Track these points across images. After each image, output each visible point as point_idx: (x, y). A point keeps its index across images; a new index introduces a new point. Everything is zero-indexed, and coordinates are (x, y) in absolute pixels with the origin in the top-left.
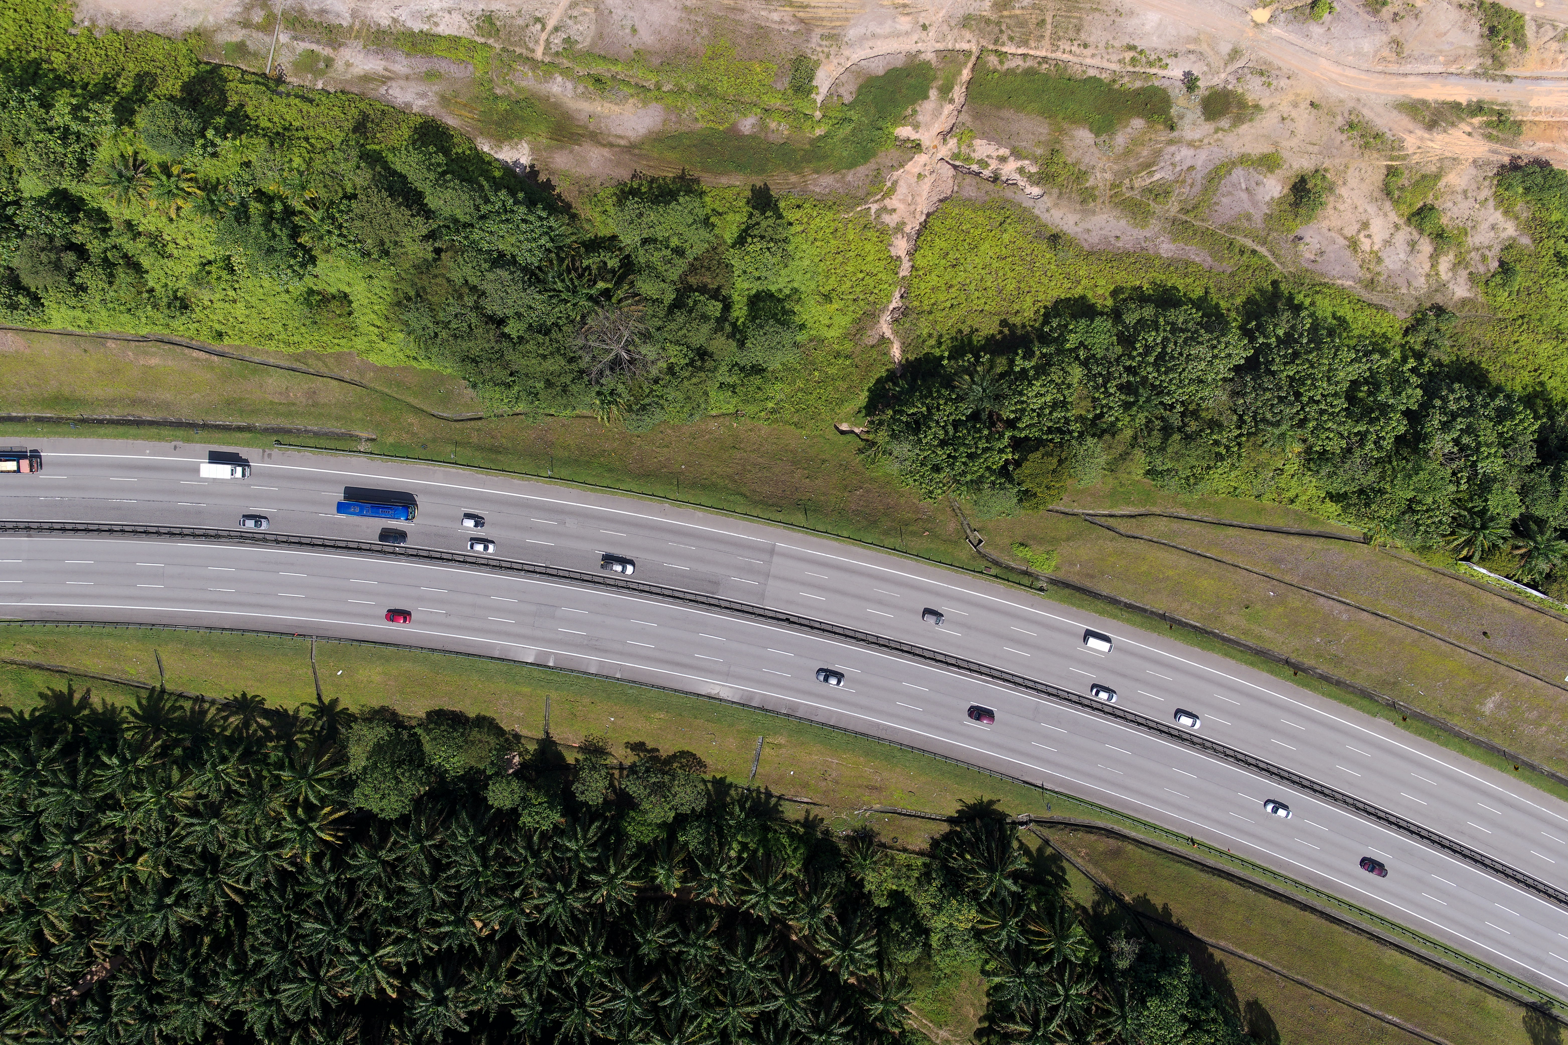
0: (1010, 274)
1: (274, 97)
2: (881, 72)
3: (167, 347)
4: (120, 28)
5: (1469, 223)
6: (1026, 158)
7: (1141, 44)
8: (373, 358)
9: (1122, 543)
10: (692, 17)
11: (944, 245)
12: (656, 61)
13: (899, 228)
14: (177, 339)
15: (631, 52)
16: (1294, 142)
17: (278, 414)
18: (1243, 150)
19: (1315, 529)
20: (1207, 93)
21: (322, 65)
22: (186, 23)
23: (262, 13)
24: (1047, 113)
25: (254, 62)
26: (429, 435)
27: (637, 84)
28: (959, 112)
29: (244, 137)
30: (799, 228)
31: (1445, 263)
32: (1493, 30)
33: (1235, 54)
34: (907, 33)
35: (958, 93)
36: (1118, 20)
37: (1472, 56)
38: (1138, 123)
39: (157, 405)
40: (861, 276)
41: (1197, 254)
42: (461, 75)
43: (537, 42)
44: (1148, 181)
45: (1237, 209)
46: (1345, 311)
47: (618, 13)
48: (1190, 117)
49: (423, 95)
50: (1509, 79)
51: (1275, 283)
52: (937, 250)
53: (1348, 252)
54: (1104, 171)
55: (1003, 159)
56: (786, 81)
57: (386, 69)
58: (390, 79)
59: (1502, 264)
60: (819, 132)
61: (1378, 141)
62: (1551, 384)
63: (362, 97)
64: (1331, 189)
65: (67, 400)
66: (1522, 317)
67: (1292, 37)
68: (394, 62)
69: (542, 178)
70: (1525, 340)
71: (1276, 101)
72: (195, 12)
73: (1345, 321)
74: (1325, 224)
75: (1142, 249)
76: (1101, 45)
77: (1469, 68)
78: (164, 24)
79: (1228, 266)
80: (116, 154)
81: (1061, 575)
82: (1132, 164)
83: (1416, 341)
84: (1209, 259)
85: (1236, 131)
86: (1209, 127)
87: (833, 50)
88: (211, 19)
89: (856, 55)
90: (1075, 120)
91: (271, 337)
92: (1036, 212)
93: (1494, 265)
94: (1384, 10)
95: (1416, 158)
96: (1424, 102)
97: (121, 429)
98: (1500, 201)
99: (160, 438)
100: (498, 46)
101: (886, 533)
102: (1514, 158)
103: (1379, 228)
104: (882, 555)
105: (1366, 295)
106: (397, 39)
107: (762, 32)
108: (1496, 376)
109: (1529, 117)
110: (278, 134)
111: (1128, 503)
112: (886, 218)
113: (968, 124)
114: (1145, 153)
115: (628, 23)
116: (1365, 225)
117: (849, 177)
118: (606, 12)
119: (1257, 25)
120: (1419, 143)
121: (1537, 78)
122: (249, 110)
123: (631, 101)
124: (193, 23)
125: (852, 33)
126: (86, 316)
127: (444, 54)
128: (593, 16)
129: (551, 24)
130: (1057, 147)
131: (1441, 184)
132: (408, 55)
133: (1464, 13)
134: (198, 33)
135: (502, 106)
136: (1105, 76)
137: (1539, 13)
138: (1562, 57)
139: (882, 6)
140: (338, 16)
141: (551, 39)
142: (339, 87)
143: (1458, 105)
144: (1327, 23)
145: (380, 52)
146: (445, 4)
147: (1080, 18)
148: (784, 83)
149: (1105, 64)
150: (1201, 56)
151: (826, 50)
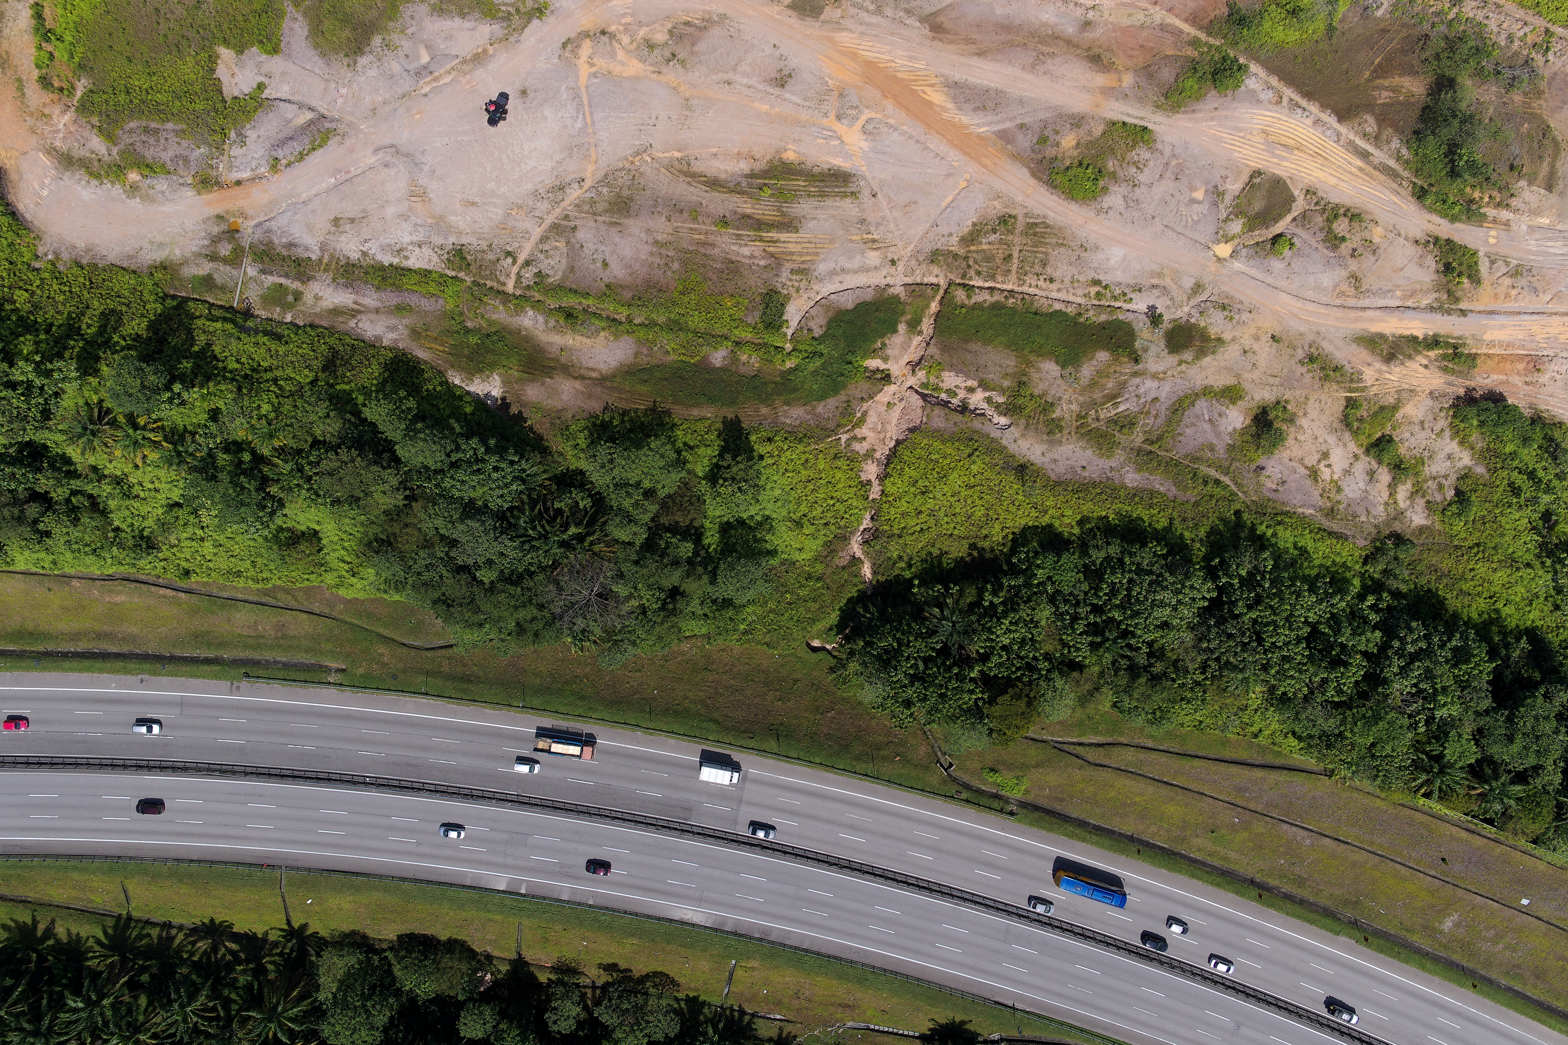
0: (978, 502)
1: (242, 336)
2: (850, 306)
3: (133, 585)
4: (84, 262)
5: (1426, 454)
6: (993, 390)
7: (1105, 279)
8: (342, 592)
9: (1090, 772)
10: (663, 252)
11: (913, 473)
12: (627, 295)
13: (869, 455)
14: (143, 578)
15: (603, 286)
16: (1255, 375)
17: (246, 647)
18: (1206, 382)
19: (1278, 762)
20: (1170, 326)
21: (290, 298)
22: (152, 256)
23: (230, 247)
24: (1014, 346)
25: (221, 296)
26: (400, 666)
27: (608, 318)
28: (928, 344)
29: (211, 384)
30: (770, 461)
31: (1403, 491)
32: (1448, 268)
33: (1198, 288)
34: (876, 268)
35: (927, 326)
36: (1083, 254)
37: (1427, 292)
38: (1103, 356)
39: (123, 639)
40: (832, 502)
41: (1161, 484)
42: (432, 308)
43: (508, 275)
44: (1113, 413)
45: (1201, 440)
46: (1307, 541)
47: (589, 247)
48: (1153, 350)
49: (393, 329)
50: (1463, 313)
51: (1237, 513)
52: (906, 478)
53: (1309, 482)
54: (1070, 402)
55: (971, 390)
56: (757, 314)
57: (356, 303)
58: (359, 312)
59: (1459, 493)
60: (789, 364)
61: (1338, 374)
62: (1506, 611)
63: (332, 331)
64: (1291, 420)
65: (31, 634)
66: (1478, 545)
67: (1253, 272)
68: (364, 295)
69: (514, 410)
70: (1482, 569)
71: (1237, 334)
72: (161, 245)
73: (1306, 551)
74: (1286, 454)
75: (1108, 479)
76: (1067, 280)
77: (1425, 302)
78: (130, 257)
79: (1192, 495)
80: (81, 402)
81: (1030, 798)
82: (1097, 395)
83: (1375, 570)
84: (1173, 488)
85: (1199, 363)
86: (1173, 359)
87: (803, 284)
88: (177, 252)
89: (826, 289)
90: (1041, 353)
91: (239, 574)
92: (1004, 442)
93: (1450, 494)
94: (1343, 246)
95: (1374, 390)
96: (1382, 336)
97: (86, 663)
98: (1456, 432)
99: (126, 672)
100: (469, 279)
101: (857, 758)
102: (1469, 390)
103: (1339, 458)
104: (854, 781)
105: (1326, 524)
106: (366, 273)
107: (732, 267)
108: (1453, 603)
109: (1484, 350)
110: (246, 376)
111: (1096, 733)
112: (856, 446)
113: (937, 357)
114: (1110, 385)
115: (599, 257)
116: (1325, 455)
117: (820, 409)
118: (577, 246)
119: (1219, 260)
120: (1377, 375)
121: (1492, 313)
122: (217, 349)
123: (602, 334)
124: (159, 256)
125: (822, 268)
126: (51, 558)
127: (414, 288)
128: (565, 250)
129: (522, 258)
130: (1024, 379)
131: (1399, 415)
132: (378, 288)
133: (1420, 250)
134: (163, 267)
135: (473, 340)
136: (1071, 310)
137: (1493, 250)
138: (1514, 292)
139: (852, 241)
140: (307, 249)
141: (522, 273)
142: (308, 321)
143: (1413, 339)
144: (1287, 259)
145: (349, 285)
146: (415, 238)
147: (1046, 253)
148: (754, 317)
149: (1071, 298)
150: (1165, 290)
151: (796, 284)
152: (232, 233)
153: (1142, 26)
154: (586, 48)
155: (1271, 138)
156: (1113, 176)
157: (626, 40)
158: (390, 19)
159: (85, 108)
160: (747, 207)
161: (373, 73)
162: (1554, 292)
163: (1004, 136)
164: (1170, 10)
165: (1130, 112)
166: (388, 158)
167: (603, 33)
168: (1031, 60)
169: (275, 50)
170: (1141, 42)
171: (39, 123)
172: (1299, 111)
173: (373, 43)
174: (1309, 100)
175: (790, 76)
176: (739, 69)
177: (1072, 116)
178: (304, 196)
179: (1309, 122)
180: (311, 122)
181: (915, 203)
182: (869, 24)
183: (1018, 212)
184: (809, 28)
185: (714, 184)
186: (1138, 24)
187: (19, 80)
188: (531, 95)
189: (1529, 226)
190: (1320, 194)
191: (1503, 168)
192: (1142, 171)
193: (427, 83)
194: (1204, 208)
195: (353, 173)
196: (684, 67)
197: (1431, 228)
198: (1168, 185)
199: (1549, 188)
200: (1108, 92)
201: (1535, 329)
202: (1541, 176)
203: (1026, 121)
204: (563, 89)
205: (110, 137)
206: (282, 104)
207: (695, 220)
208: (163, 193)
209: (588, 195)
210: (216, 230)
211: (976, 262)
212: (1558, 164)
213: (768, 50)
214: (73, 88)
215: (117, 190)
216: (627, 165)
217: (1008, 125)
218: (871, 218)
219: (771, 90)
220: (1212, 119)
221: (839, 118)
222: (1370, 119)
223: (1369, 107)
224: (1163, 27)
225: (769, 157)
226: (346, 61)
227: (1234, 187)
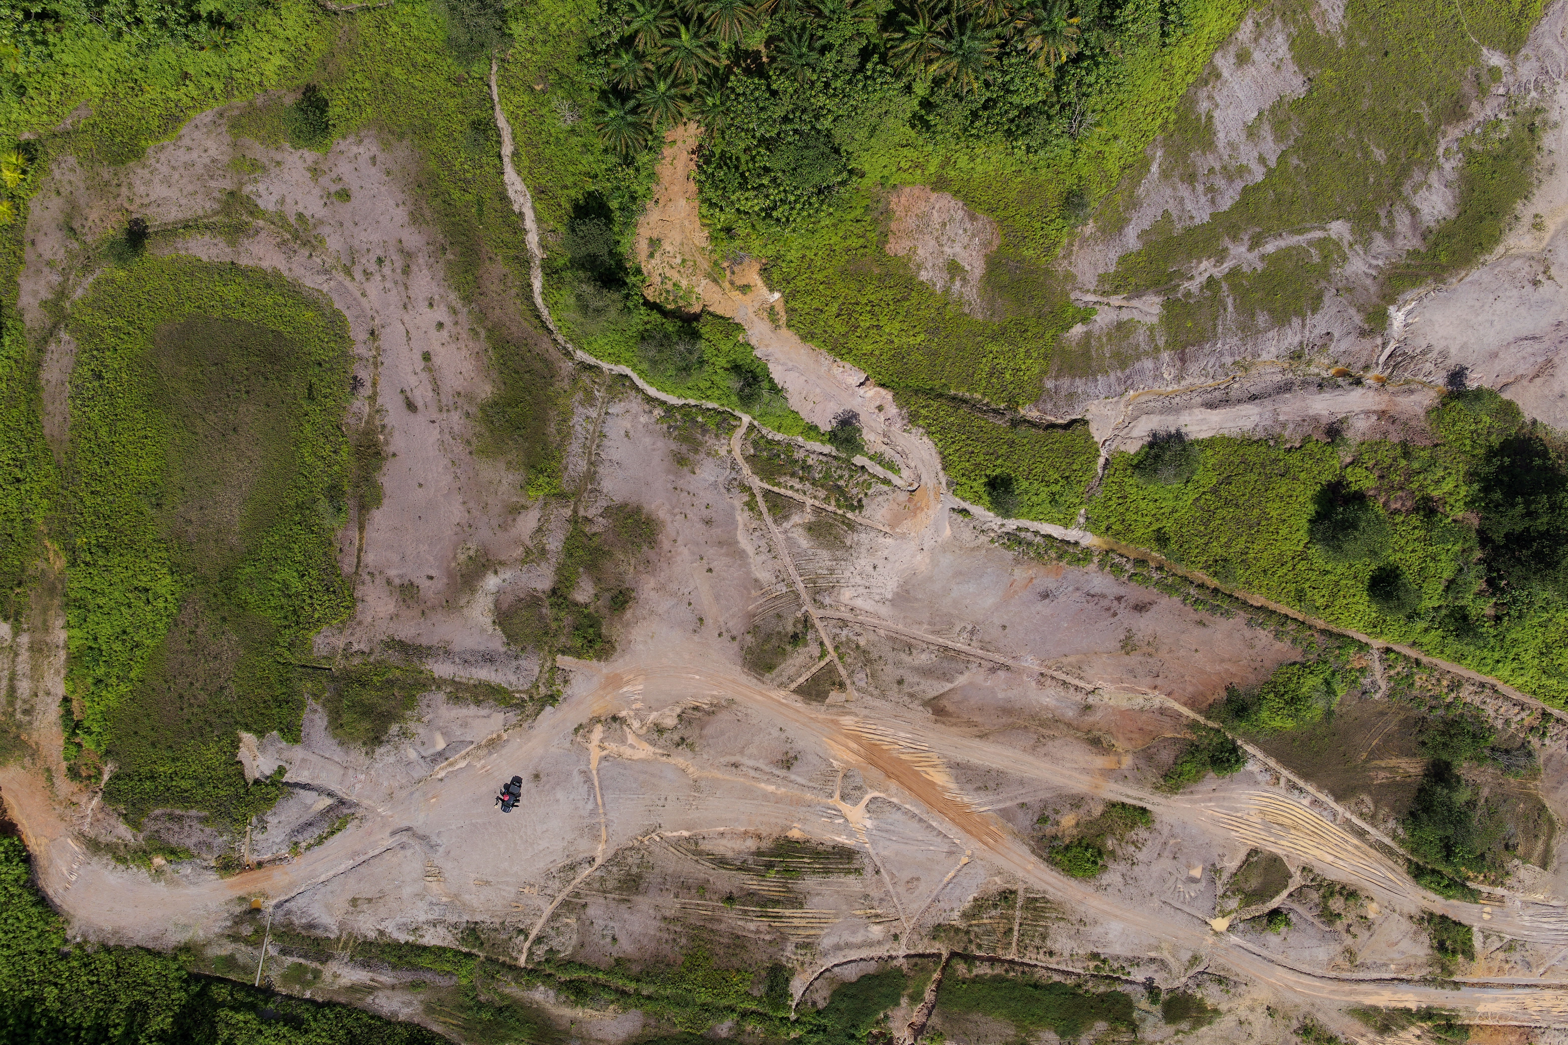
1: (263, 1027)
2: (854, 979)
4: (111, 945)
7: (1104, 952)
10: (671, 927)
12: (635, 969)
15: (612, 961)
20: (1168, 997)
21: (310, 976)
22: (176, 938)
23: (251, 927)
24: (1014, 1017)
25: (243, 975)
27: (617, 990)
28: (929, 1014)
32: (1442, 947)
33: (1195, 959)
34: (879, 942)
35: (929, 995)
36: (1082, 928)
37: (1422, 965)
38: (1101, 1026)
42: (446, 984)
43: (520, 952)
47: (599, 923)
48: (1151, 1020)
49: (408, 1005)
50: (1456, 985)
56: (763, 989)
57: (372, 980)
58: (376, 989)
60: (793, 1035)
63: (350, 1010)
67: (1250, 946)
68: (380, 974)
71: (1234, 1006)
72: (186, 927)
76: (1066, 954)
77: (1419, 976)
78: (155, 939)
85: (1195, 1033)
86: (1170, 1029)
87: (808, 958)
88: (201, 933)
89: (829, 962)
90: (1040, 1024)
94: (1338, 922)
96: (1376, 1009)
100: (482, 956)
106: (383, 952)
107: (739, 942)
109: (1477, 1021)
113: (938, 1027)
115: (609, 933)
118: (588, 922)
119: (1216, 933)
121: (1484, 985)
123: (611, 1007)
124: (183, 938)
125: (827, 942)
127: (429, 966)
128: (575, 926)
129: (533, 935)
132: (394, 967)
133: (1414, 927)
134: (186, 948)
135: (486, 1016)
136: (1070, 982)
137: (1487, 925)
138: (1507, 967)
139: (855, 916)
140: (326, 929)
141: (534, 948)
142: (327, 997)
143: (1408, 1011)
144: (1283, 935)
145: (365, 965)
146: (431, 917)
147: (1046, 927)
148: (760, 991)
149: (1070, 969)
150: (1163, 964)
151: (801, 958)
152: (255, 911)
153: (1142, 710)
154: (598, 732)
155: (1268, 818)
156: (1112, 853)
157: (636, 724)
158: (408, 708)
159: (110, 795)
160: (752, 883)
161: (391, 759)
162: (1547, 965)
163: (1006, 814)
164: (1169, 694)
165: (1130, 792)
166: (404, 839)
167: (615, 718)
168: (1032, 742)
169: (296, 741)
170: (1140, 724)
171: (68, 811)
172: (1296, 792)
173: (390, 732)
174: (1306, 781)
175: (796, 758)
176: (747, 752)
177: (1073, 797)
178: (323, 878)
179: (1306, 802)
180: (330, 809)
181: (918, 879)
182: (873, 708)
183: (1020, 887)
184: (816, 711)
185: (722, 862)
186: (1137, 708)
187: (48, 770)
188: (544, 779)
189: (1523, 902)
190: (1316, 871)
191: (1498, 847)
192: (1140, 849)
193: (442, 769)
194: (1202, 886)
195: (371, 854)
196: (693, 750)
197: (1425, 904)
198: (1166, 863)
199: (1544, 865)
200: (1107, 773)
201: (1529, 1002)
202: (1536, 854)
203: (1026, 800)
204: (575, 772)
205: (135, 825)
206: (302, 791)
207: (702, 897)
208: (187, 876)
209: (598, 873)
210: (238, 910)
211: (977, 936)
212: (1553, 842)
213: (775, 733)
214: (101, 773)
215: (143, 874)
216: (636, 844)
217: (1008, 804)
218: (875, 893)
219: (777, 772)
220: (1210, 800)
221: (843, 798)
222: (1367, 799)
223: (1366, 788)
224: (1162, 711)
225: (775, 835)
226: (364, 750)
227: (1232, 864)
